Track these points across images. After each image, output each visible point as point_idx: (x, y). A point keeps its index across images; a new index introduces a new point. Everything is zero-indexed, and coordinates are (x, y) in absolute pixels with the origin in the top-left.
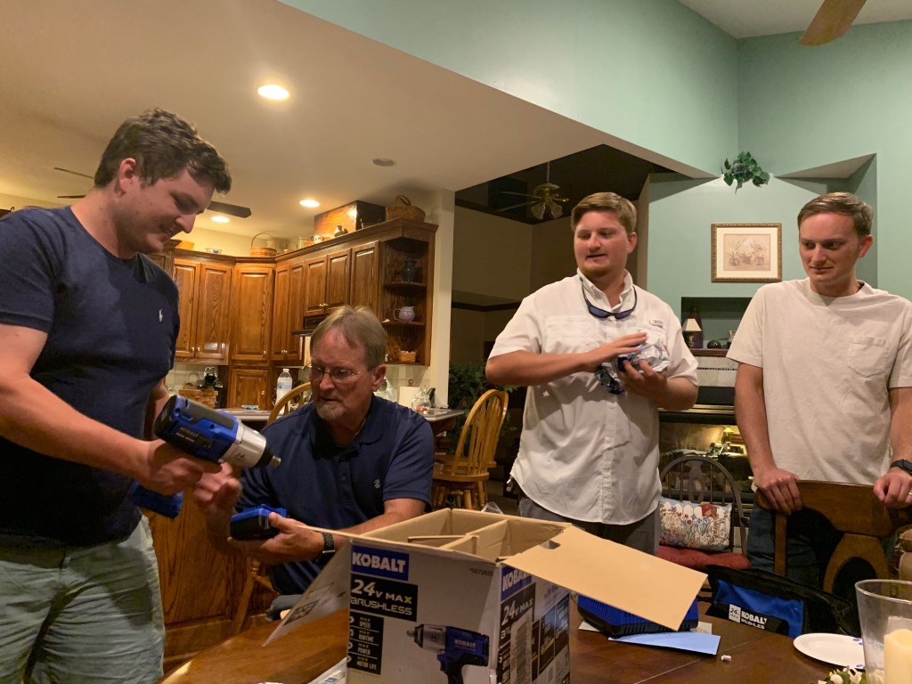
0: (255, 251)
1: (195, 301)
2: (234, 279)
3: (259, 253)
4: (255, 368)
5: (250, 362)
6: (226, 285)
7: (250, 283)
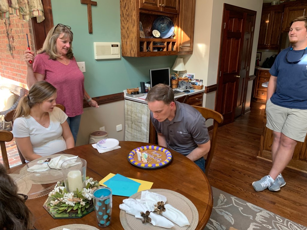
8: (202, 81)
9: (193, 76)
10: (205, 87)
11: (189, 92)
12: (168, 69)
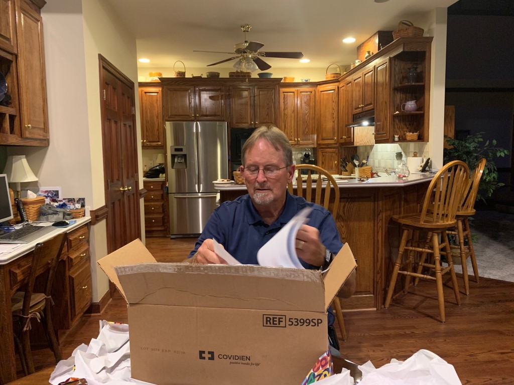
0: (328, 76)
1: (296, 112)
2: (317, 96)
3: (330, 77)
4: (331, 148)
5: (328, 144)
6: (312, 100)
7: (326, 97)
8: (83, 199)
9: (57, 192)
10: (91, 211)
11: (67, 224)
12: (4, 177)
